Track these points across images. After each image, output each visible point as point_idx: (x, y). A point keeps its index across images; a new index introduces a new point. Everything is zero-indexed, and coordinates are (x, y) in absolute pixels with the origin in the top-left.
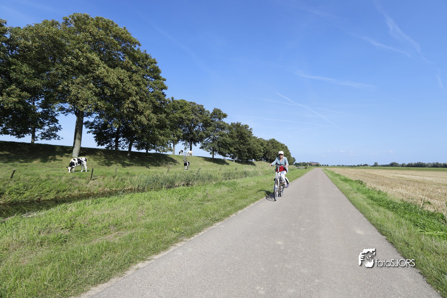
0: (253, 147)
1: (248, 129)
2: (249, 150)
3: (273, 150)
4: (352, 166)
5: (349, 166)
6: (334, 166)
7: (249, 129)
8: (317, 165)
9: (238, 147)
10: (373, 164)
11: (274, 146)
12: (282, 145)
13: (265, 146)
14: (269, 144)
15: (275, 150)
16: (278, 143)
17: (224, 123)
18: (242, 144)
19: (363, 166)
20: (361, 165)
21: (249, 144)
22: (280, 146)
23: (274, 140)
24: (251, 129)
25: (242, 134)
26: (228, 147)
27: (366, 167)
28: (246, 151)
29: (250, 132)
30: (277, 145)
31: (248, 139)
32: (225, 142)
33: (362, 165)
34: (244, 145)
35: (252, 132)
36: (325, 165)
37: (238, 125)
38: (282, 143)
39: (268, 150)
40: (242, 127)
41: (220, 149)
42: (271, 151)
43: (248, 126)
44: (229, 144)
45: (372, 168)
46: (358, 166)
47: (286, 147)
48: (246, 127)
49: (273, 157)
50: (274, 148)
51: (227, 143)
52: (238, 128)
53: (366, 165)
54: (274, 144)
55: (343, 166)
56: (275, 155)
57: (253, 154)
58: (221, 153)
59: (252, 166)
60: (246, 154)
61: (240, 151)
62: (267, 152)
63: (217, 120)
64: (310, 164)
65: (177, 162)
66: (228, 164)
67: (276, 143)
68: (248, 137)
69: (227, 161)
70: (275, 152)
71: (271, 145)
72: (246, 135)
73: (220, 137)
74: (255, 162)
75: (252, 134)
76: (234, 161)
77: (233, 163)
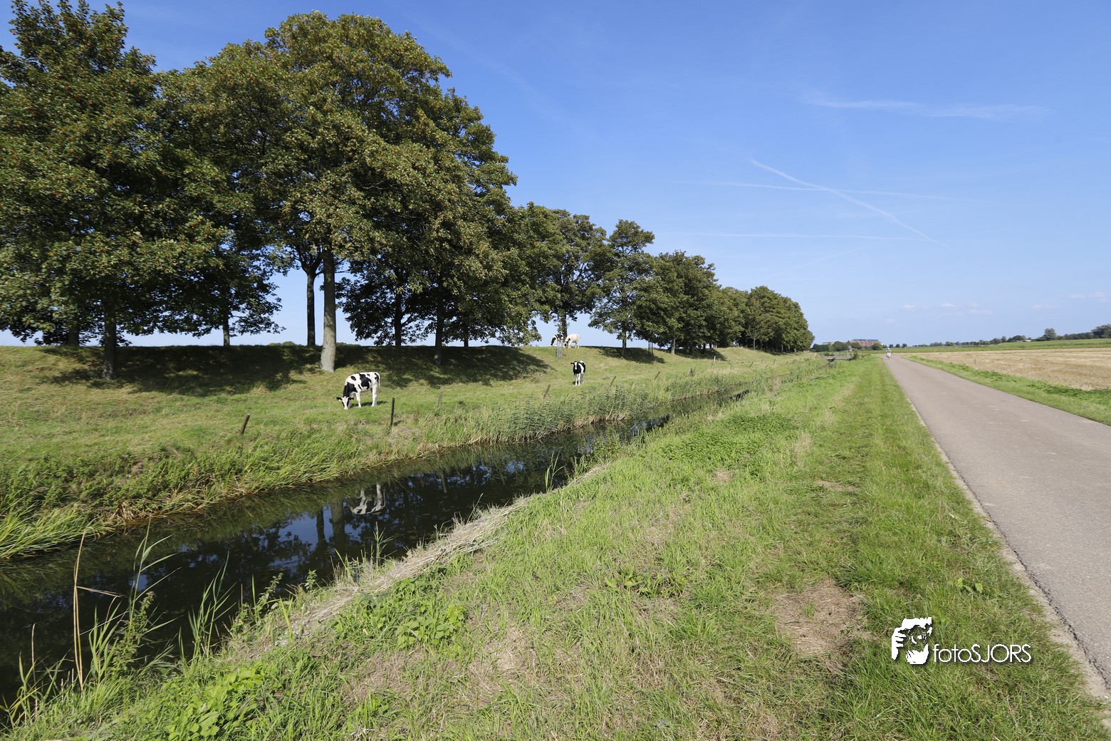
0: (721, 311)
1: (703, 266)
2: (711, 322)
3: (762, 317)
4: (978, 344)
5: (967, 343)
6: (922, 346)
7: (706, 265)
8: (876, 347)
9: (684, 315)
10: (1041, 334)
11: (766, 305)
12: (786, 300)
13: (742, 306)
14: (753, 300)
15: (768, 314)
16: (775, 296)
17: (649, 256)
18: (690, 306)
19: (1010, 340)
20: (1003, 340)
21: (709, 306)
22: (782, 304)
23: (764, 289)
24: (711, 266)
25: (690, 280)
26: (663, 318)
27: (1019, 343)
28: (704, 323)
29: (710, 275)
30: (775, 302)
31: (706, 292)
32: (656, 305)
33: (1007, 339)
34: (696, 310)
35: (713, 275)
36: (898, 346)
37: (678, 259)
38: (784, 295)
39: (750, 317)
40: (689, 264)
41: (643, 325)
42: (758, 318)
43: (702, 259)
44: (665, 310)
45: (1039, 347)
46: (995, 342)
47: (796, 306)
48: (698, 261)
49: (766, 335)
50: (767, 311)
51: (660, 308)
52: (680, 268)
53: (1018, 338)
54: (765, 299)
55: (948, 344)
56: (770, 330)
57: (720, 330)
58: (643, 334)
59: (719, 361)
60: (703, 333)
61: (688, 324)
62: (749, 323)
63: (628, 250)
64: (856, 346)
65: (546, 366)
66: (661, 361)
67: (771, 297)
68: (704, 287)
69: (656, 353)
70: (769, 321)
71: (757, 304)
72: (700, 282)
73: (643, 293)
74: (720, 350)
75: (715, 278)
76: (673, 351)
77: (673, 358)
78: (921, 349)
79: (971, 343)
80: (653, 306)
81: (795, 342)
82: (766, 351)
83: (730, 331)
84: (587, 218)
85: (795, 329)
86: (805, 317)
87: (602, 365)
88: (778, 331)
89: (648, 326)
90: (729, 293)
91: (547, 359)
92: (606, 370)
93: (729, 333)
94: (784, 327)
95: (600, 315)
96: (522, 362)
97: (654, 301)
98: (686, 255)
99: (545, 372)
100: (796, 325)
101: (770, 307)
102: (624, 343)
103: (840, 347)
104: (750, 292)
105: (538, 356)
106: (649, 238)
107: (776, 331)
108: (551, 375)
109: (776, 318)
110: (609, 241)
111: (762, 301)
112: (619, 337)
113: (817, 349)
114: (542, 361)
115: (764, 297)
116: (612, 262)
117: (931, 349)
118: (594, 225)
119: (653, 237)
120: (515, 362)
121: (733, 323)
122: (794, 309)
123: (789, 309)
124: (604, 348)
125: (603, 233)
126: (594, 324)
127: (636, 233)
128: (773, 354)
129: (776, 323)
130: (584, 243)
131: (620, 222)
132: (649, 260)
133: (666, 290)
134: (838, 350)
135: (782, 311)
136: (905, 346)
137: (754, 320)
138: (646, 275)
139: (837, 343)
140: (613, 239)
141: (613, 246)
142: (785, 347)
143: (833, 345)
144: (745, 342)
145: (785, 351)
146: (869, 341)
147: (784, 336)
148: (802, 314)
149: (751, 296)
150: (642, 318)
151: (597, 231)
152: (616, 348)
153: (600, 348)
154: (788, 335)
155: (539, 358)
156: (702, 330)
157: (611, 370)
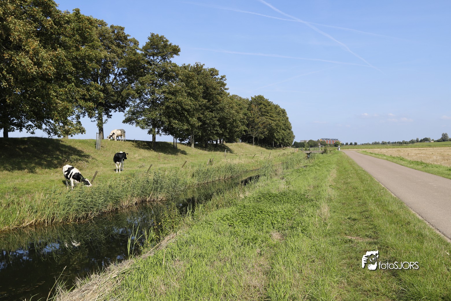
0: (231, 113)
1: (217, 77)
2: (223, 122)
3: (260, 120)
4: (402, 143)
5: (395, 143)
6: (367, 144)
7: (219, 76)
9: (201, 116)
11: (263, 110)
12: (276, 107)
13: (245, 110)
14: (253, 106)
15: (263, 118)
16: (269, 104)
17: (175, 66)
18: (207, 109)
19: (421, 141)
21: (222, 109)
22: (274, 109)
23: (261, 98)
24: (223, 77)
25: (207, 88)
26: (186, 117)
27: (427, 143)
28: (217, 123)
29: (222, 84)
30: (269, 108)
31: (219, 97)
32: (182, 107)
34: (212, 112)
35: (225, 85)
36: (351, 144)
37: (198, 70)
39: (251, 119)
40: (207, 75)
41: (170, 122)
42: (257, 120)
43: (216, 71)
44: (188, 111)
46: (412, 142)
47: (284, 112)
48: (213, 72)
49: (262, 134)
50: (263, 115)
51: (184, 109)
52: (200, 77)
53: (426, 140)
54: (262, 106)
55: (384, 143)
56: (265, 130)
57: (229, 129)
58: (169, 130)
59: (229, 154)
60: (217, 130)
61: (204, 123)
62: (251, 124)
63: (158, 59)
64: (323, 143)
65: (88, 156)
66: (184, 153)
67: (266, 104)
68: (218, 94)
69: (180, 147)
70: (264, 123)
71: (256, 109)
72: (215, 89)
73: (170, 96)
74: (228, 145)
75: (226, 87)
76: (193, 145)
77: (192, 150)
78: (366, 146)
79: (398, 143)
80: (179, 107)
81: (283, 140)
82: (262, 146)
83: (237, 129)
84: (122, 29)
85: (283, 129)
86: (290, 120)
87: (136, 155)
88: (271, 131)
89: (175, 123)
90: (235, 100)
91: (87, 150)
92: (140, 159)
93: (236, 132)
94: (275, 127)
95: (133, 113)
96: (65, 153)
97: (180, 103)
98: (204, 67)
99: (87, 161)
100: (283, 127)
101: (265, 112)
102: (154, 138)
103: (313, 144)
104: (250, 99)
105: (78, 147)
106: (176, 51)
107: (270, 131)
108: (93, 163)
109: (270, 121)
110: (141, 50)
111: (260, 107)
112: (149, 133)
113: (297, 145)
114: (82, 152)
115: (261, 104)
116: (144, 68)
117: (373, 146)
118: (128, 35)
119: (179, 50)
120: (58, 153)
121: (240, 123)
122: (282, 114)
123: (279, 114)
124: (136, 141)
125: (136, 43)
126: (128, 121)
127: (165, 46)
128: (267, 149)
129: (270, 124)
130: (120, 51)
131: (152, 35)
132: (176, 69)
133: (189, 94)
134: (311, 146)
135: (274, 115)
136: (356, 144)
137: (253, 121)
138: (172, 82)
139: (310, 141)
140: (145, 49)
141: (145, 55)
142: (276, 143)
143: (308, 143)
144: (247, 139)
145: (275, 146)
146: (332, 140)
147: (275, 134)
148: (287, 118)
149: (252, 102)
150: (169, 117)
151: (131, 41)
152: (147, 142)
153: (133, 141)
154: (278, 134)
155: (79, 148)
156: (215, 129)
157: (144, 159)
